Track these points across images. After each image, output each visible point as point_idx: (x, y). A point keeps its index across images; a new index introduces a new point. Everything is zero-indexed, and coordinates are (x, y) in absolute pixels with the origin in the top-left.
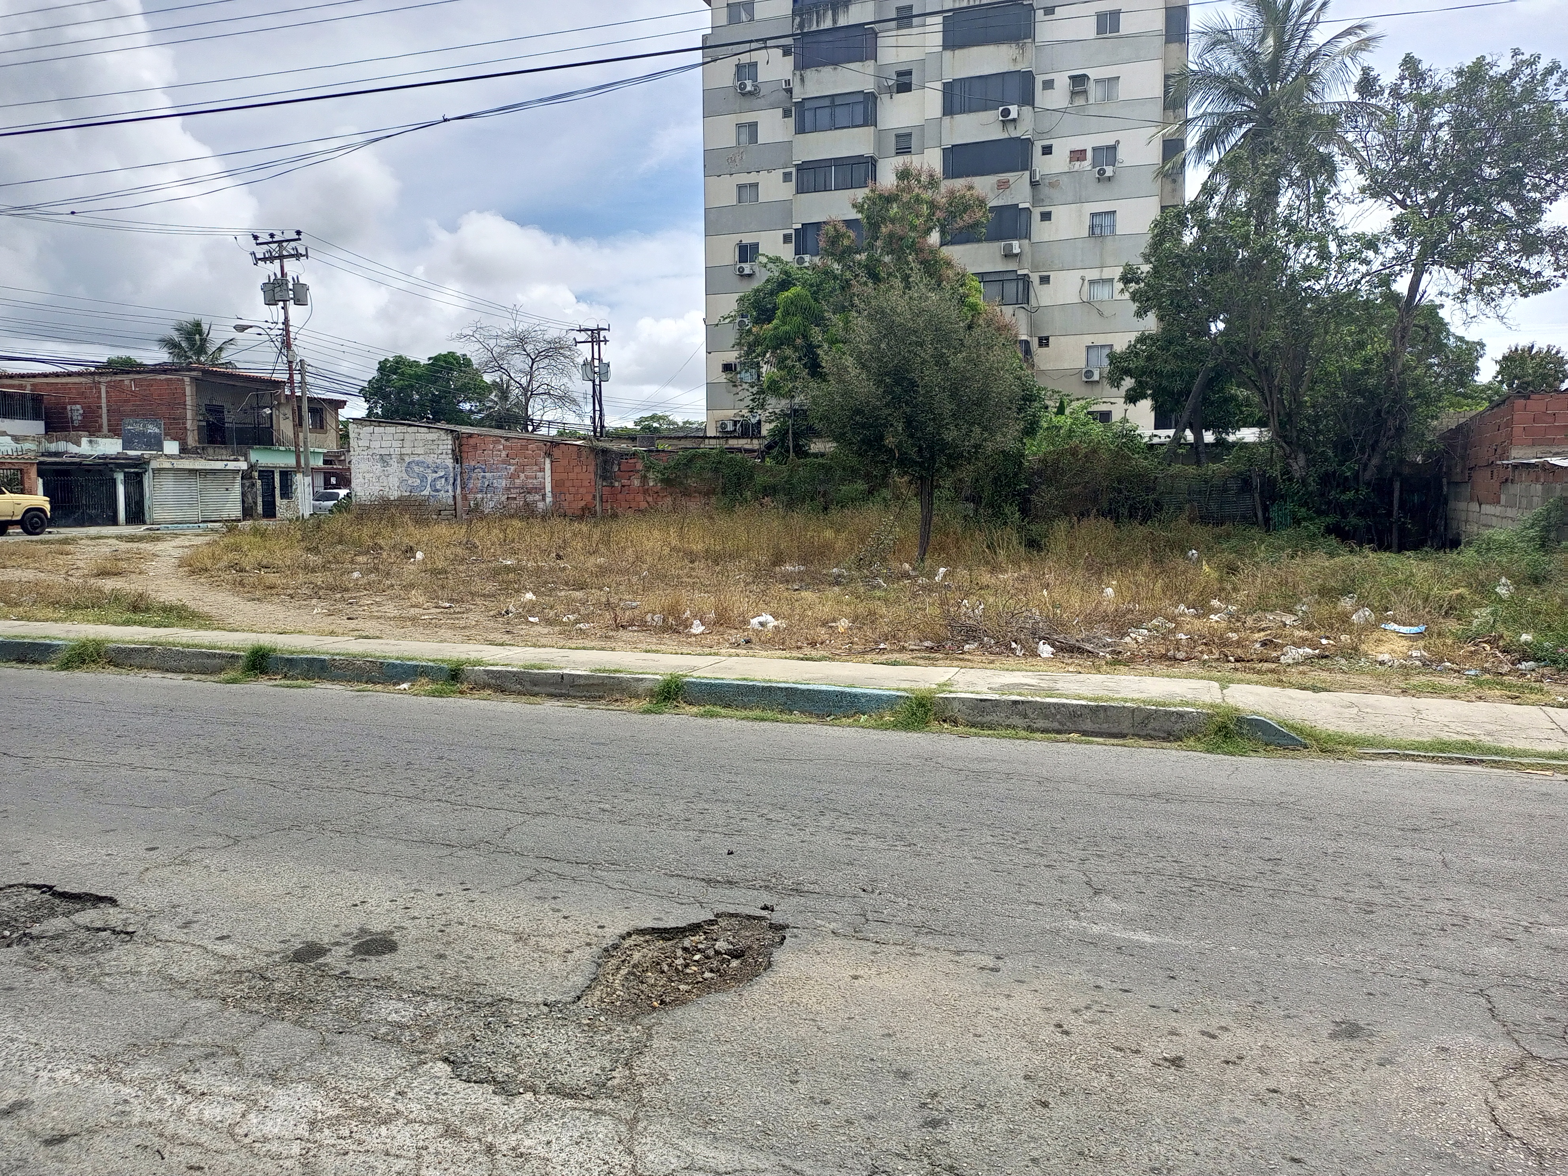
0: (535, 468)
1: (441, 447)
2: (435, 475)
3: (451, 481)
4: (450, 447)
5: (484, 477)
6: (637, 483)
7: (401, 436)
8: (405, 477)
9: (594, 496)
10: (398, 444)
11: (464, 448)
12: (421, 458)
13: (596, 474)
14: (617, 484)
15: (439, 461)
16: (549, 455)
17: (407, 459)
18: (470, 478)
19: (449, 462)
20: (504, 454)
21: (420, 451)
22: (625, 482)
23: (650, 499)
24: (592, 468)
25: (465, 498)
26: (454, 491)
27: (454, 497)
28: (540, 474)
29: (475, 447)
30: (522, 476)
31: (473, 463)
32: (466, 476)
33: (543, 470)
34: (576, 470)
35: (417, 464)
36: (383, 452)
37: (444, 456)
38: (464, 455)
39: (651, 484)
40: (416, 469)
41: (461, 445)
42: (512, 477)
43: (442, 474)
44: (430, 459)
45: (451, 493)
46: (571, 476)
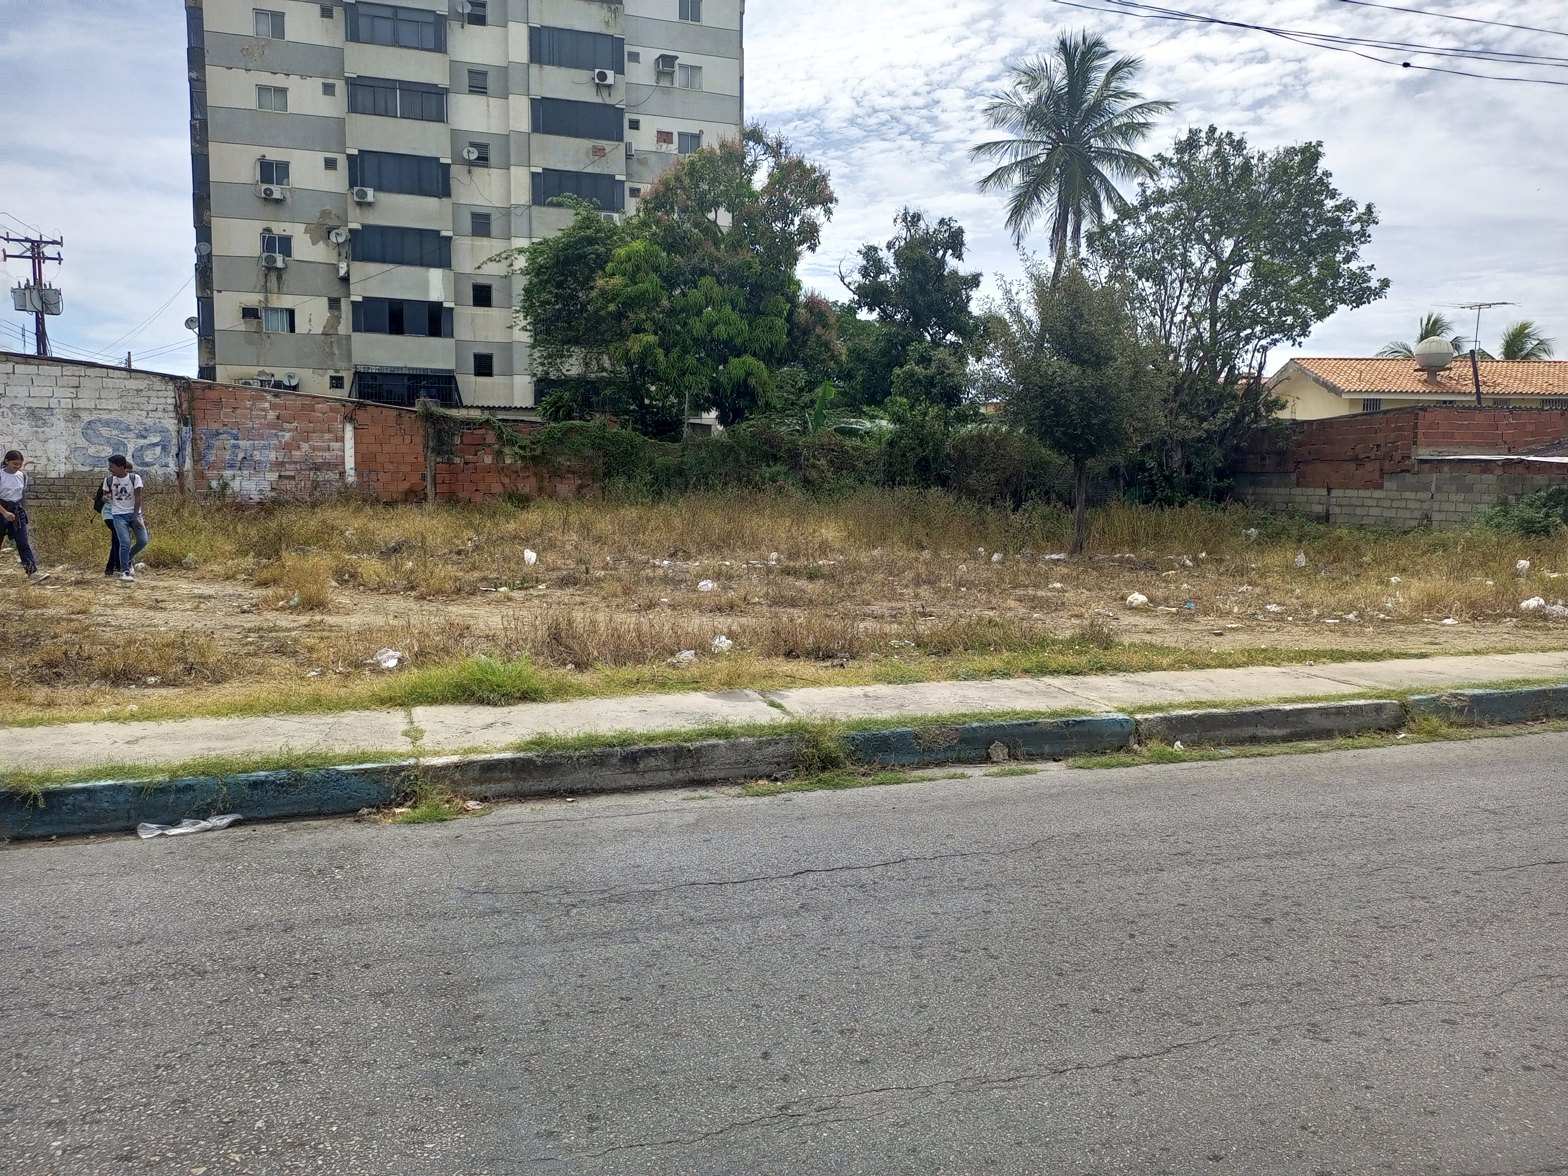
0: (327, 436)
1: (154, 400)
2: (142, 442)
3: (174, 450)
4: (171, 401)
5: (236, 446)
6: (488, 460)
7: (74, 381)
8: (82, 442)
9: (424, 477)
10: (69, 393)
11: (198, 404)
12: (113, 416)
13: (426, 446)
14: (457, 460)
15: (149, 422)
16: (349, 418)
17: (86, 417)
18: (209, 447)
19: (170, 423)
20: (272, 415)
21: (114, 405)
22: (470, 458)
23: (506, 481)
24: (419, 439)
25: (200, 475)
26: (180, 464)
27: (180, 475)
28: (335, 445)
29: (219, 403)
30: (305, 446)
31: (215, 426)
32: (202, 445)
33: (342, 440)
34: (394, 440)
35: (107, 424)
36: (34, 404)
37: (160, 414)
38: (198, 414)
39: (508, 461)
40: (105, 431)
41: (192, 400)
42: (287, 447)
43: (156, 440)
44: (132, 419)
45: (173, 468)
46: (387, 448)
